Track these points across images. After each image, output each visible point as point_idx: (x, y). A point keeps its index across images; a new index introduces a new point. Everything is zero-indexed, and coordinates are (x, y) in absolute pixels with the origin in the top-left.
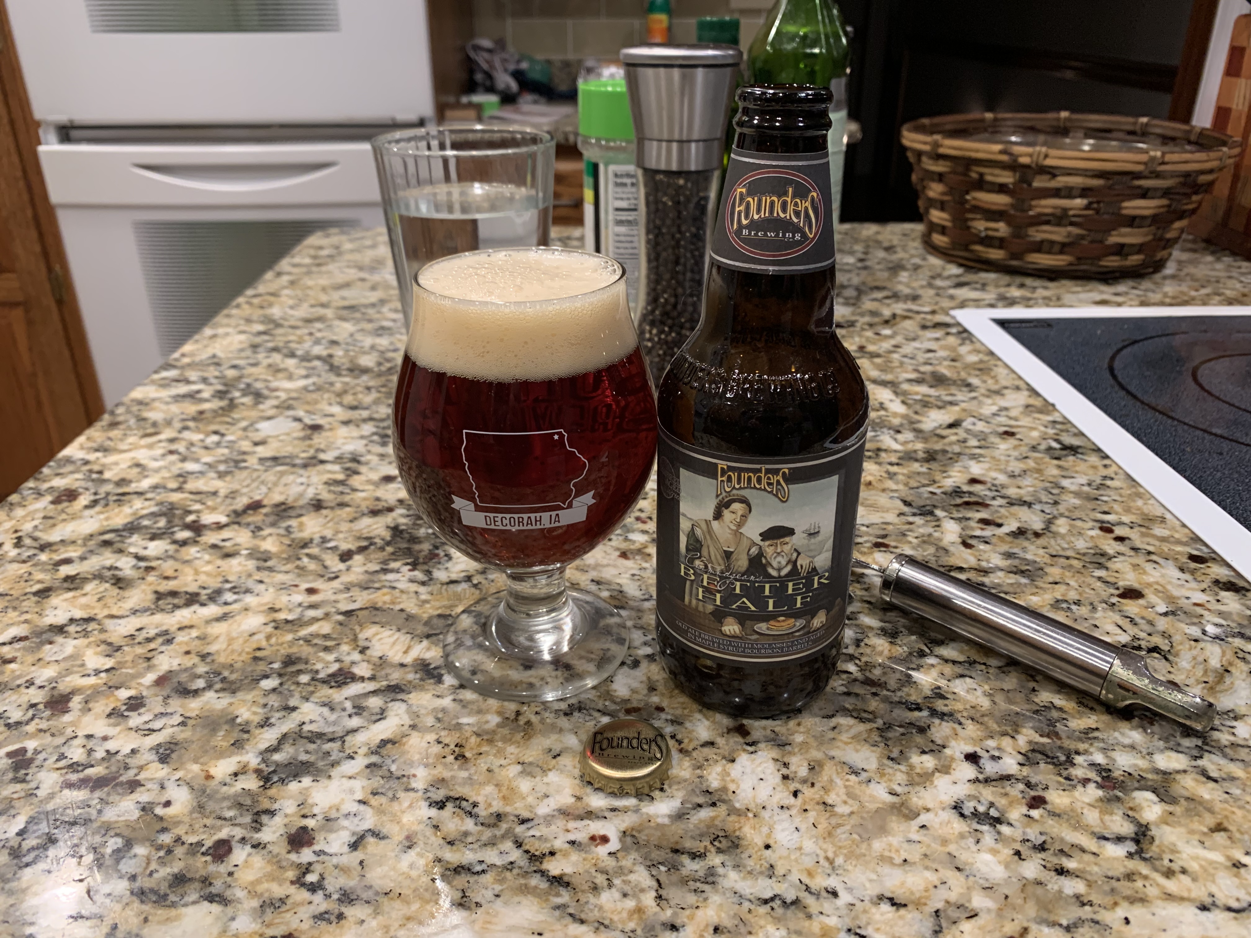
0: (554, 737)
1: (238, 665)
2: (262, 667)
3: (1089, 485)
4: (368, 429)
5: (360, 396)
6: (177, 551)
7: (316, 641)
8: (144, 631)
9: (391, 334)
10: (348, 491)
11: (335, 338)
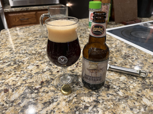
0: (121, 105)
1: (69, 111)
2: (73, 110)
3: (136, 51)
4: (46, 64)
5: (39, 58)
6: (38, 95)
7: (76, 103)
8: (48, 112)
9: (33, 47)
10: (54, 75)
11: (24, 49)
